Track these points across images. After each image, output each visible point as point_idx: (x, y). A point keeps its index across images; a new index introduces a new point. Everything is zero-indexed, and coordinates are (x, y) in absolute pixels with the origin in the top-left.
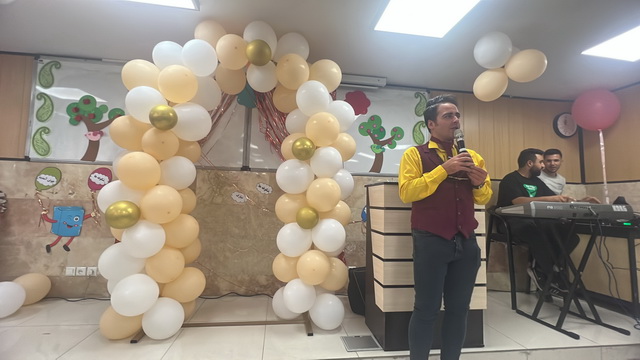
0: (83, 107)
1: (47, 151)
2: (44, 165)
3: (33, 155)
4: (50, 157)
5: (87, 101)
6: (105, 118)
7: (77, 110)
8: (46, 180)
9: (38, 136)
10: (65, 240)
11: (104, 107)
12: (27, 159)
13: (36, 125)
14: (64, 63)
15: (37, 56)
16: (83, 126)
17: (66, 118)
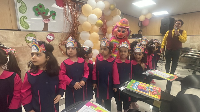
0: (40, 9)
1: (28, 27)
2: (27, 33)
3: (21, 28)
4: (29, 29)
5: (41, 6)
6: (49, 14)
7: (37, 9)
8: (30, 39)
9: (22, 20)
12: (19, 30)
13: (20, 15)
17: (33, 13)
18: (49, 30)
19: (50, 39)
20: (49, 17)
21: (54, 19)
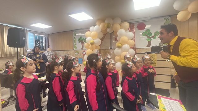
0: (80, 39)
2: (76, 51)
3: (75, 49)
4: (77, 49)
5: (81, 38)
6: (84, 41)
7: (79, 40)
8: (77, 53)
9: (75, 45)
10: (80, 64)
11: (83, 38)
12: (74, 50)
13: (74, 43)
14: (77, 31)
15: (73, 30)
16: (81, 43)
17: (78, 42)
18: (84, 49)
19: (84, 54)
20: (84, 42)
21: (86, 42)
